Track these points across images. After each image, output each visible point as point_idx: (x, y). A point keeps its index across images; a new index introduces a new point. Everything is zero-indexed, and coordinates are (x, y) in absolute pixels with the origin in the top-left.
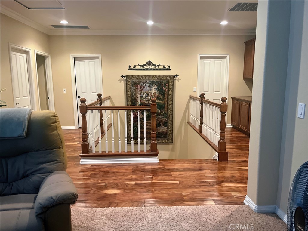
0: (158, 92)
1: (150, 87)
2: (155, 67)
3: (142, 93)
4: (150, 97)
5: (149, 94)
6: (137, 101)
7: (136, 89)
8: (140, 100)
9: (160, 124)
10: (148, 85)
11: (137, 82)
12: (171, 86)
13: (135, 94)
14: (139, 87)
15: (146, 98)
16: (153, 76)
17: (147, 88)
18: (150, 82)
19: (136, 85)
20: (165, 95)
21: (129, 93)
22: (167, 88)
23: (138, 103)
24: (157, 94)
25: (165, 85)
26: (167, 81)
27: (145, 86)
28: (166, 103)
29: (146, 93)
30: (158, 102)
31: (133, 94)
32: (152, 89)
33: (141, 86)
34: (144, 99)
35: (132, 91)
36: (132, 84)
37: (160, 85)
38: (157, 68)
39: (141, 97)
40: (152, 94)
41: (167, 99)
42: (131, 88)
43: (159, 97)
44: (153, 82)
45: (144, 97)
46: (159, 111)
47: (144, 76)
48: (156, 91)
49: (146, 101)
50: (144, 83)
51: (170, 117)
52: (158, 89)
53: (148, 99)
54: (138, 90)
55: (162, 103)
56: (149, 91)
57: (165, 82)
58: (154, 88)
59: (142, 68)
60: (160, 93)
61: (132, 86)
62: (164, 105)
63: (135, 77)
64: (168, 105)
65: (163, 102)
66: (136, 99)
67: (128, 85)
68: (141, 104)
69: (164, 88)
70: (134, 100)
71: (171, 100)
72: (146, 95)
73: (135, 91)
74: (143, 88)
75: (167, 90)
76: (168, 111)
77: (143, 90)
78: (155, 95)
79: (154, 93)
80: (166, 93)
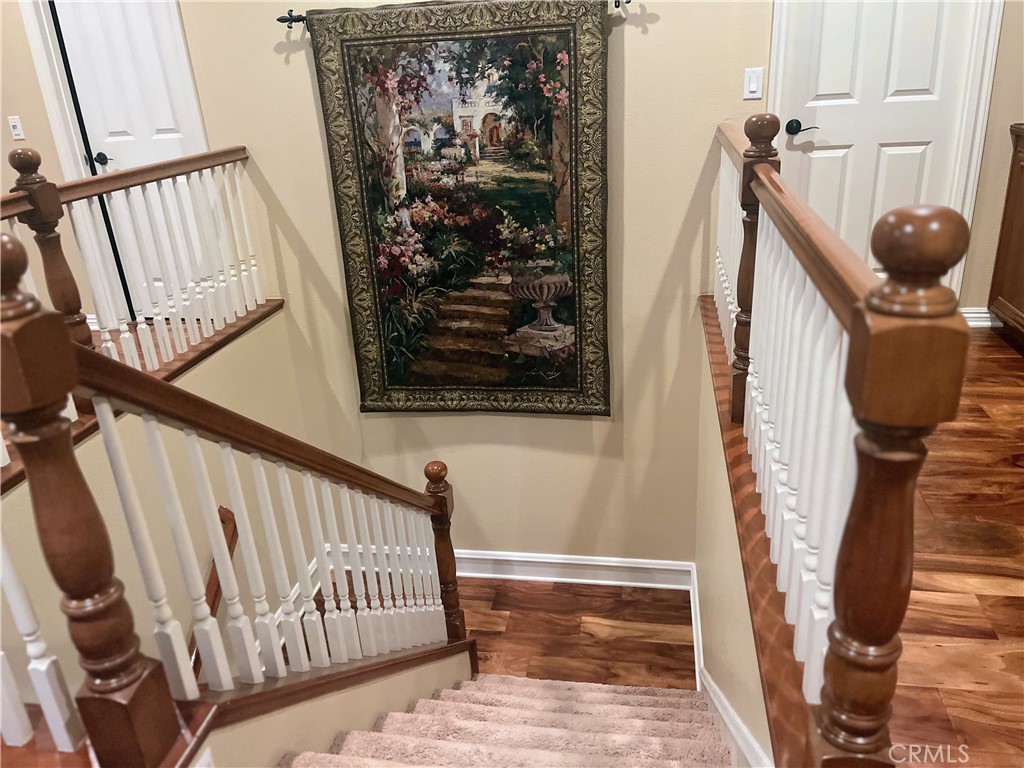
0: (510, 113)
1: (463, 83)
3: (412, 121)
4: (464, 145)
5: (458, 127)
6: (389, 172)
7: (379, 101)
8: (407, 171)
9: (536, 311)
10: (447, 67)
11: (380, 53)
12: (592, 66)
13: (378, 129)
14: (392, 83)
15: (443, 151)
16: (470, 8)
18: (456, 48)
19: (376, 72)
20: (558, 129)
21: (343, 126)
22: (563, 85)
23: (397, 189)
24: (503, 122)
25: (551, 61)
26: (567, 37)
27: (429, 79)
28: (564, 184)
29: (438, 120)
30: (516, 176)
31: (362, 132)
32: (469, 91)
33: (404, 77)
34: (429, 159)
35: (358, 111)
36: (353, 70)
37: (519, 63)
39: (412, 147)
40: (477, 126)
41: (567, 158)
42: (350, 95)
43: (520, 143)
44: (478, 46)
45: (427, 145)
46: (526, 233)
48: (498, 109)
49: (447, 171)
50: (420, 55)
51: (589, 271)
52: (510, 92)
53: (453, 163)
54: (388, 104)
55: (541, 182)
56: (459, 111)
57: (553, 39)
58: (482, 86)
60: (524, 120)
61: (351, 80)
62: (555, 197)
63: (363, 16)
64: (577, 195)
65: (545, 176)
66: (383, 159)
67: (329, 74)
68: (416, 192)
69: (545, 84)
70: (371, 167)
71: (591, 163)
72: (440, 137)
73: (375, 110)
74: (417, 89)
75: (569, 97)
76: (578, 230)
77: (417, 101)
78: (491, 131)
79: (484, 120)
80: (558, 117)
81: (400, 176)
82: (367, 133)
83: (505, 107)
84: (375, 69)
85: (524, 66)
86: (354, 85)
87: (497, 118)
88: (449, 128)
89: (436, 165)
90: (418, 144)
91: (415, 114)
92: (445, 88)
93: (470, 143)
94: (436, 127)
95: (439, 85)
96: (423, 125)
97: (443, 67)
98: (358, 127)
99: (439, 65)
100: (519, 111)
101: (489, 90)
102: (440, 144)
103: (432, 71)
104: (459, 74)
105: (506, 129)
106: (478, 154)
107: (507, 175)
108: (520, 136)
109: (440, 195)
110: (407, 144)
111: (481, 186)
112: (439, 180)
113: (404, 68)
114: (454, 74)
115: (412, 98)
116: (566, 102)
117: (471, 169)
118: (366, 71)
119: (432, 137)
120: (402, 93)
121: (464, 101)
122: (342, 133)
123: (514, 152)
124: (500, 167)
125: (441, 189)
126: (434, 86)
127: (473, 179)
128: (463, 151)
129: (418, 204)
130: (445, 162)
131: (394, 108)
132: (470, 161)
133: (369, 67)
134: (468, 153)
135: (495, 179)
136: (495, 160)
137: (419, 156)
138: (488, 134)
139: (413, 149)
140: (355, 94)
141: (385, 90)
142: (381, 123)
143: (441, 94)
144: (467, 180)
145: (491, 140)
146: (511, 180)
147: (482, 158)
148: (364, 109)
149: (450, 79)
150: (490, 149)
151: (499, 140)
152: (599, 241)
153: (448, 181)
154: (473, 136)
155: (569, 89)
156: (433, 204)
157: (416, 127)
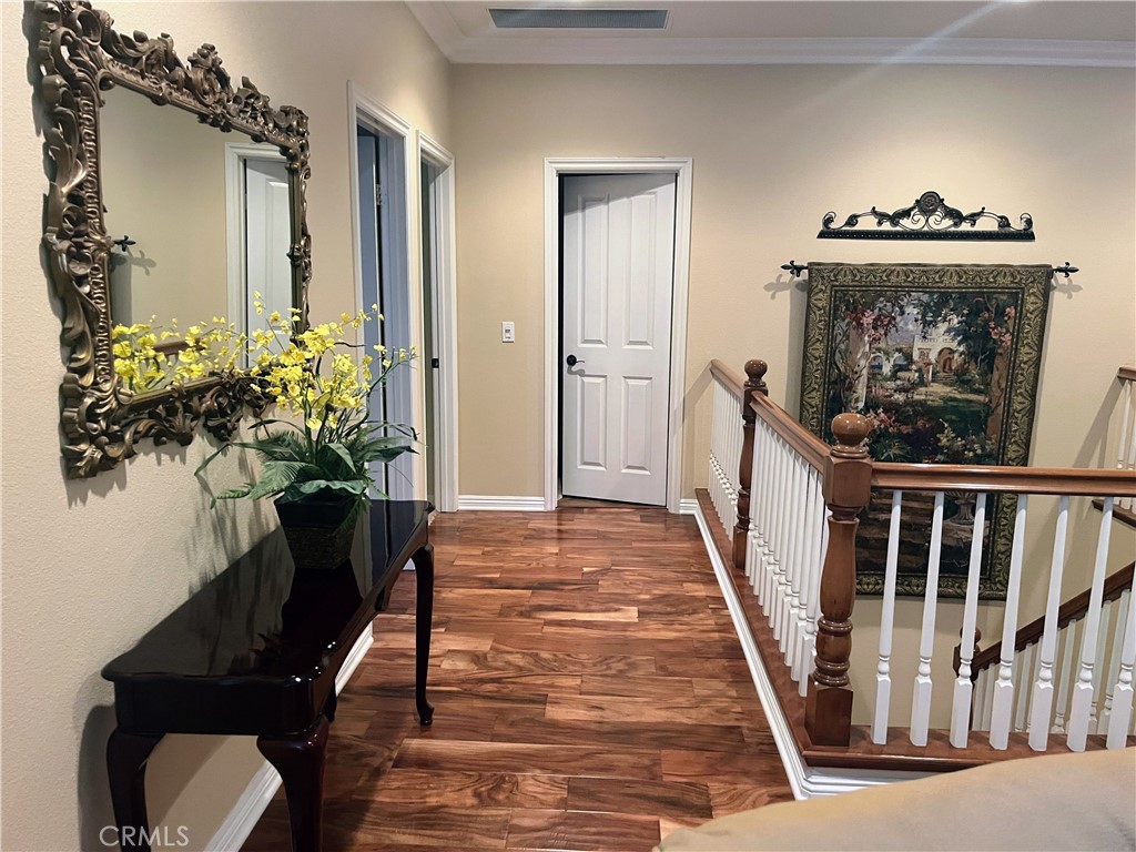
0: (961, 349)
1: (926, 324)
2: (955, 225)
3: (879, 350)
4: (919, 370)
5: (916, 356)
6: (851, 388)
7: (853, 333)
8: (868, 387)
9: (958, 507)
10: (916, 311)
11: (862, 297)
12: (1034, 319)
13: (847, 354)
14: (868, 319)
15: (899, 374)
16: (942, 271)
17: (911, 327)
18: (925, 298)
19: (856, 312)
20: (999, 362)
21: (818, 350)
22: (1008, 331)
23: (857, 401)
24: (956, 355)
25: (1001, 312)
26: (1016, 298)
27: (898, 319)
28: (998, 404)
30: (959, 396)
31: (833, 355)
32: (931, 330)
33: (879, 316)
34: (886, 379)
35: (834, 339)
36: (836, 308)
37: (975, 312)
38: (965, 227)
39: (875, 369)
40: (933, 357)
41: (1003, 385)
42: (830, 326)
43: (966, 371)
44: (944, 299)
45: (887, 369)
46: (960, 442)
47: (898, 268)
48: (954, 345)
49: (899, 390)
50: (895, 301)
52: (964, 334)
53: (906, 383)
54: (861, 336)
55: (979, 403)
56: (919, 344)
57: (1005, 297)
58: (943, 327)
59: (892, 227)
60: (971, 355)
61: (833, 314)
62: (988, 415)
63: (854, 270)
64: (1008, 413)
65: (981, 398)
66: (848, 377)
67: (815, 309)
68: (871, 406)
69: (993, 329)
70: (835, 382)
71: (1022, 390)
72: (899, 363)
73: (848, 338)
74: (887, 325)
75: (1012, 340)
76: (1005, 442)
77: (886, 334)
78: (945, 361)
79: (940, 353)
80: (1001, 354)
81: (861, 391)
82: (838, 356)
83: (959, 344)
84: (856, 308)
85: (979, 315)
86: (835, 319)
87: (952, 352)
88: (909, 357)
89: (891, 385)
90: (880, 367)
91: (882, 345)
93: (924, 369)
94: (897, 355)
95: (906, 324)
96: (887, 353)
97: (912, 311)
98: (831, 351)
99: (909, 310)
100: (968, 347)
101: (948, 331)
102: (898, 368)
103: (902, 313)
104: (924, 316)
105: (957, 359)
106: (930, 378)
107: (952, 395)
108: (966, 366)
109: (891, 408)
110: (872, 367)
111: (929, 403)
112: (891, 396)
113: (880, 309)
114: (920, 317)
115: (883, 332)
116: (1009, 343)
117: (923, 389)
118: (847, 309)
119: (892, 363)
120: (875, 328)
121: (924, 337)
122: (817, 355)
123: (961, 379)
124: (948, 389)
125: (891, 403)
126: (901, 324)
127: (923, 397)
128: (917, 375)
129: (872, 414)
130: (899, 382)
131: (866, 338)
132: (922, 382)
133: (851, 307)
134: (921, 377)
135: (942, 398)
136: (944, 384)
137: (880, 377)
138: (942, 363)
139: (876, 371)
140: (834, 326)
141: (860, 325)
142: (851, 349)
143: (907, 331)
144: (916, 397)
145: (944, 367)
146: (955, 400)
147: (933, 381)
148: (839, 338)
149: (916, 320)
150: (942, 374)
151: (950, 368)
152: (1022, 451)
153: (900, 397)
154: (930, 364)
155: (1012, 334)
156: (882, 415)
157: (881, 354)
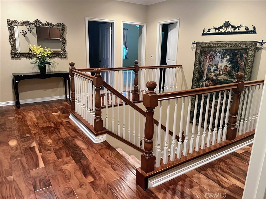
0: (230, 66)
1: (222, 58)
3: (210, 65)
5: (219, 67)
7: (205, 60)
8: (207, 74)
10: (219, 54)
11: (207, 50)
12: (251, 58)
13: (204, 65)
15: (215, 72)
18: (222, 51)
19: (206, 54)
20: (240, 71)
22: (243, 61)
23: (204, 78)
24: (228, 67)
25: (242, 56)
27: (215, 56)
29: (215, 65)
30: (229, 79)
32: (223, 60)
33: (211, 56)
34: (212, 73)
36: (202, 53)
39: (209, 70)
40: (223, 67)
45: (212, 70)
46: (228, 92)
47: (216, 43)
49: (215, 76)
50: (215, 52)
54: (206, 60)
57: (243, 51)
59: (218, 32)
60: (233, 68)
63: (206, 43)
66: (203, 71)
67: (198, 53)
68: (208, 79)
69: (239, 60)
70: (201, 72)
72: (215, 68)
74: (213, 58)
80: (241, 68)
81: (205, 75)
82: (202, 65)
83: (229, 64)
85: (236, 56)
86: (201, 56)
88: (217, 67)
89: (213, 74)
91: (211, 63)
92: (218, 59)
93: (220, 71)
95: (217, 58)
96: (212, 66)
98: (200, 64)
100: (232, 65)
101: (227, 60)
102: (215, 70)
104: (221, 56)
105: (228, 69)
106: (221, 73)
107: (226, 79)
108: (231, 71)
109: (213, 80)
111: (221, 80)
112: (213, 77)
113: (211, 54)
115: (211, 60)
116: (243, 65)
119: (213, 68)
120: (209, 59)
121: (221, 62)
122: (197, 65)
123: (229, 74)
124: (225, 77)
126: (216, 58)
127: (219, 78)
128: (219, 72)
129: (207, 81)
130: (215, 74)
131: (207, 61)
132: (220, 75)
133: (205, 53)
135: (224, 79)
136: (225, 75)
137: (210, 72)
138: (224, 69)
140: (201, 58)
141: (207, 58)
142: (205, 64)
145: (225, 71)
148: (202, 61)
149: (219, 57)
150: (224, 73)
153: (215, 78)
154: (221, 69)
156: (210, 82)
